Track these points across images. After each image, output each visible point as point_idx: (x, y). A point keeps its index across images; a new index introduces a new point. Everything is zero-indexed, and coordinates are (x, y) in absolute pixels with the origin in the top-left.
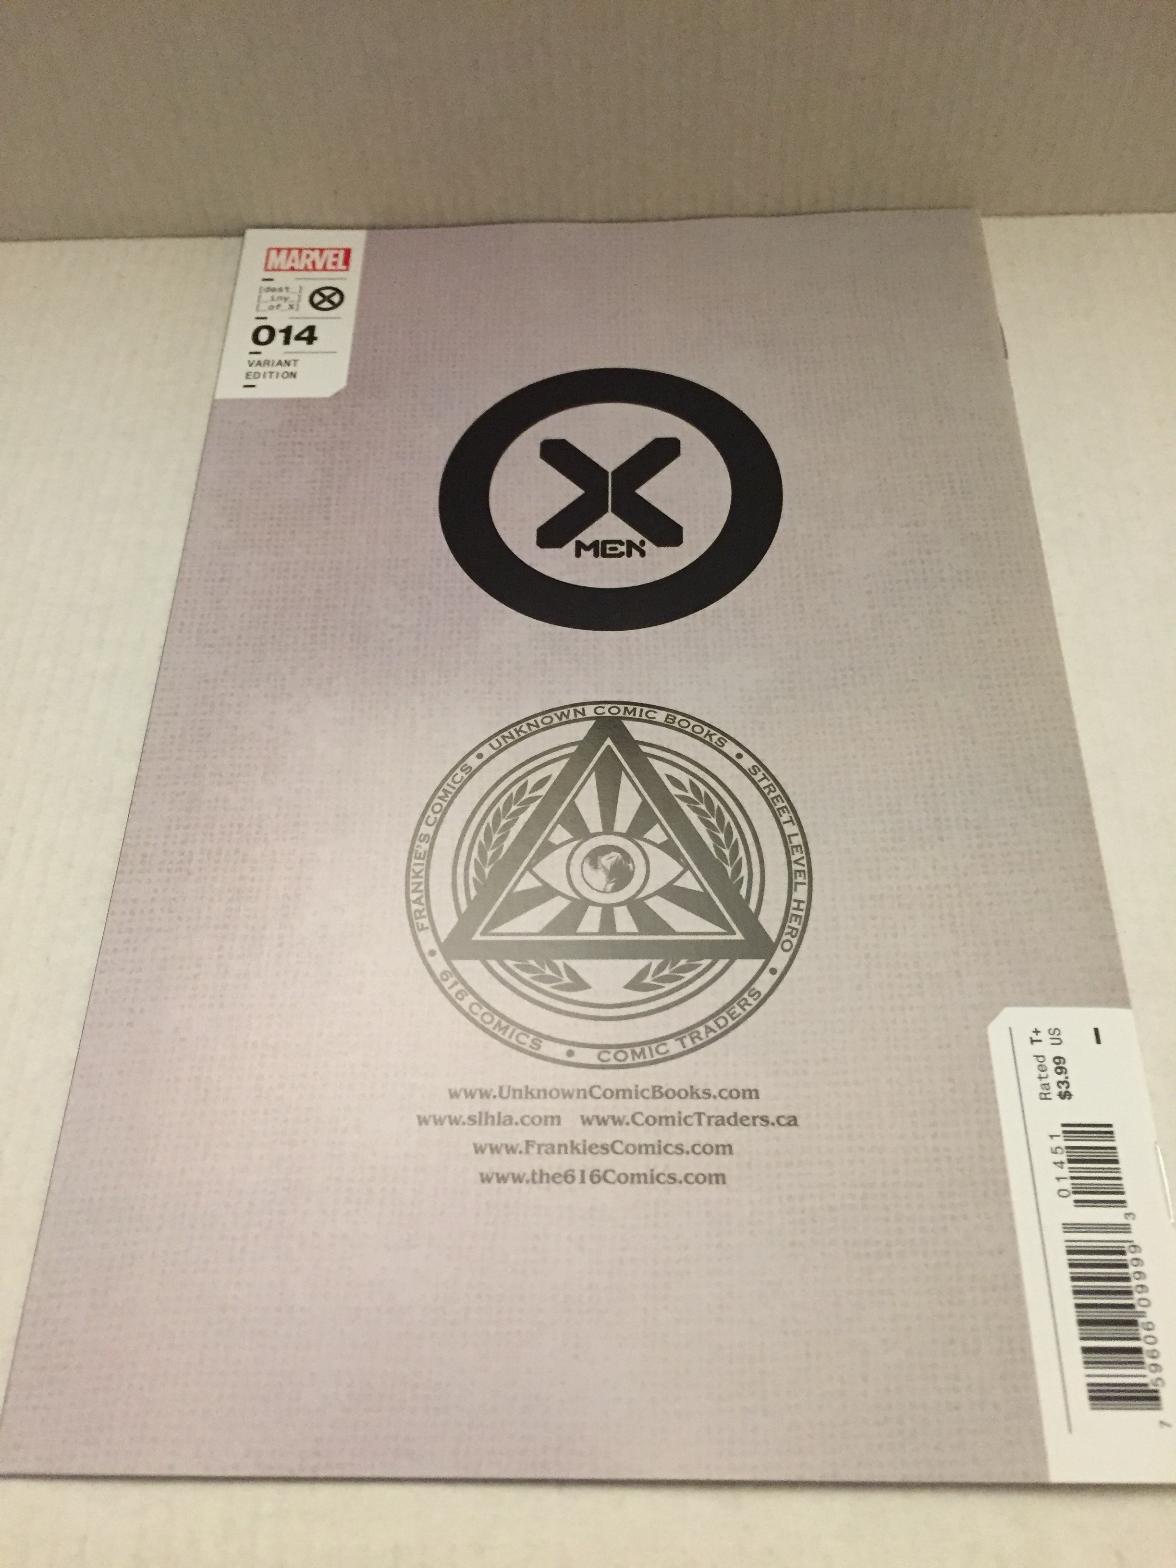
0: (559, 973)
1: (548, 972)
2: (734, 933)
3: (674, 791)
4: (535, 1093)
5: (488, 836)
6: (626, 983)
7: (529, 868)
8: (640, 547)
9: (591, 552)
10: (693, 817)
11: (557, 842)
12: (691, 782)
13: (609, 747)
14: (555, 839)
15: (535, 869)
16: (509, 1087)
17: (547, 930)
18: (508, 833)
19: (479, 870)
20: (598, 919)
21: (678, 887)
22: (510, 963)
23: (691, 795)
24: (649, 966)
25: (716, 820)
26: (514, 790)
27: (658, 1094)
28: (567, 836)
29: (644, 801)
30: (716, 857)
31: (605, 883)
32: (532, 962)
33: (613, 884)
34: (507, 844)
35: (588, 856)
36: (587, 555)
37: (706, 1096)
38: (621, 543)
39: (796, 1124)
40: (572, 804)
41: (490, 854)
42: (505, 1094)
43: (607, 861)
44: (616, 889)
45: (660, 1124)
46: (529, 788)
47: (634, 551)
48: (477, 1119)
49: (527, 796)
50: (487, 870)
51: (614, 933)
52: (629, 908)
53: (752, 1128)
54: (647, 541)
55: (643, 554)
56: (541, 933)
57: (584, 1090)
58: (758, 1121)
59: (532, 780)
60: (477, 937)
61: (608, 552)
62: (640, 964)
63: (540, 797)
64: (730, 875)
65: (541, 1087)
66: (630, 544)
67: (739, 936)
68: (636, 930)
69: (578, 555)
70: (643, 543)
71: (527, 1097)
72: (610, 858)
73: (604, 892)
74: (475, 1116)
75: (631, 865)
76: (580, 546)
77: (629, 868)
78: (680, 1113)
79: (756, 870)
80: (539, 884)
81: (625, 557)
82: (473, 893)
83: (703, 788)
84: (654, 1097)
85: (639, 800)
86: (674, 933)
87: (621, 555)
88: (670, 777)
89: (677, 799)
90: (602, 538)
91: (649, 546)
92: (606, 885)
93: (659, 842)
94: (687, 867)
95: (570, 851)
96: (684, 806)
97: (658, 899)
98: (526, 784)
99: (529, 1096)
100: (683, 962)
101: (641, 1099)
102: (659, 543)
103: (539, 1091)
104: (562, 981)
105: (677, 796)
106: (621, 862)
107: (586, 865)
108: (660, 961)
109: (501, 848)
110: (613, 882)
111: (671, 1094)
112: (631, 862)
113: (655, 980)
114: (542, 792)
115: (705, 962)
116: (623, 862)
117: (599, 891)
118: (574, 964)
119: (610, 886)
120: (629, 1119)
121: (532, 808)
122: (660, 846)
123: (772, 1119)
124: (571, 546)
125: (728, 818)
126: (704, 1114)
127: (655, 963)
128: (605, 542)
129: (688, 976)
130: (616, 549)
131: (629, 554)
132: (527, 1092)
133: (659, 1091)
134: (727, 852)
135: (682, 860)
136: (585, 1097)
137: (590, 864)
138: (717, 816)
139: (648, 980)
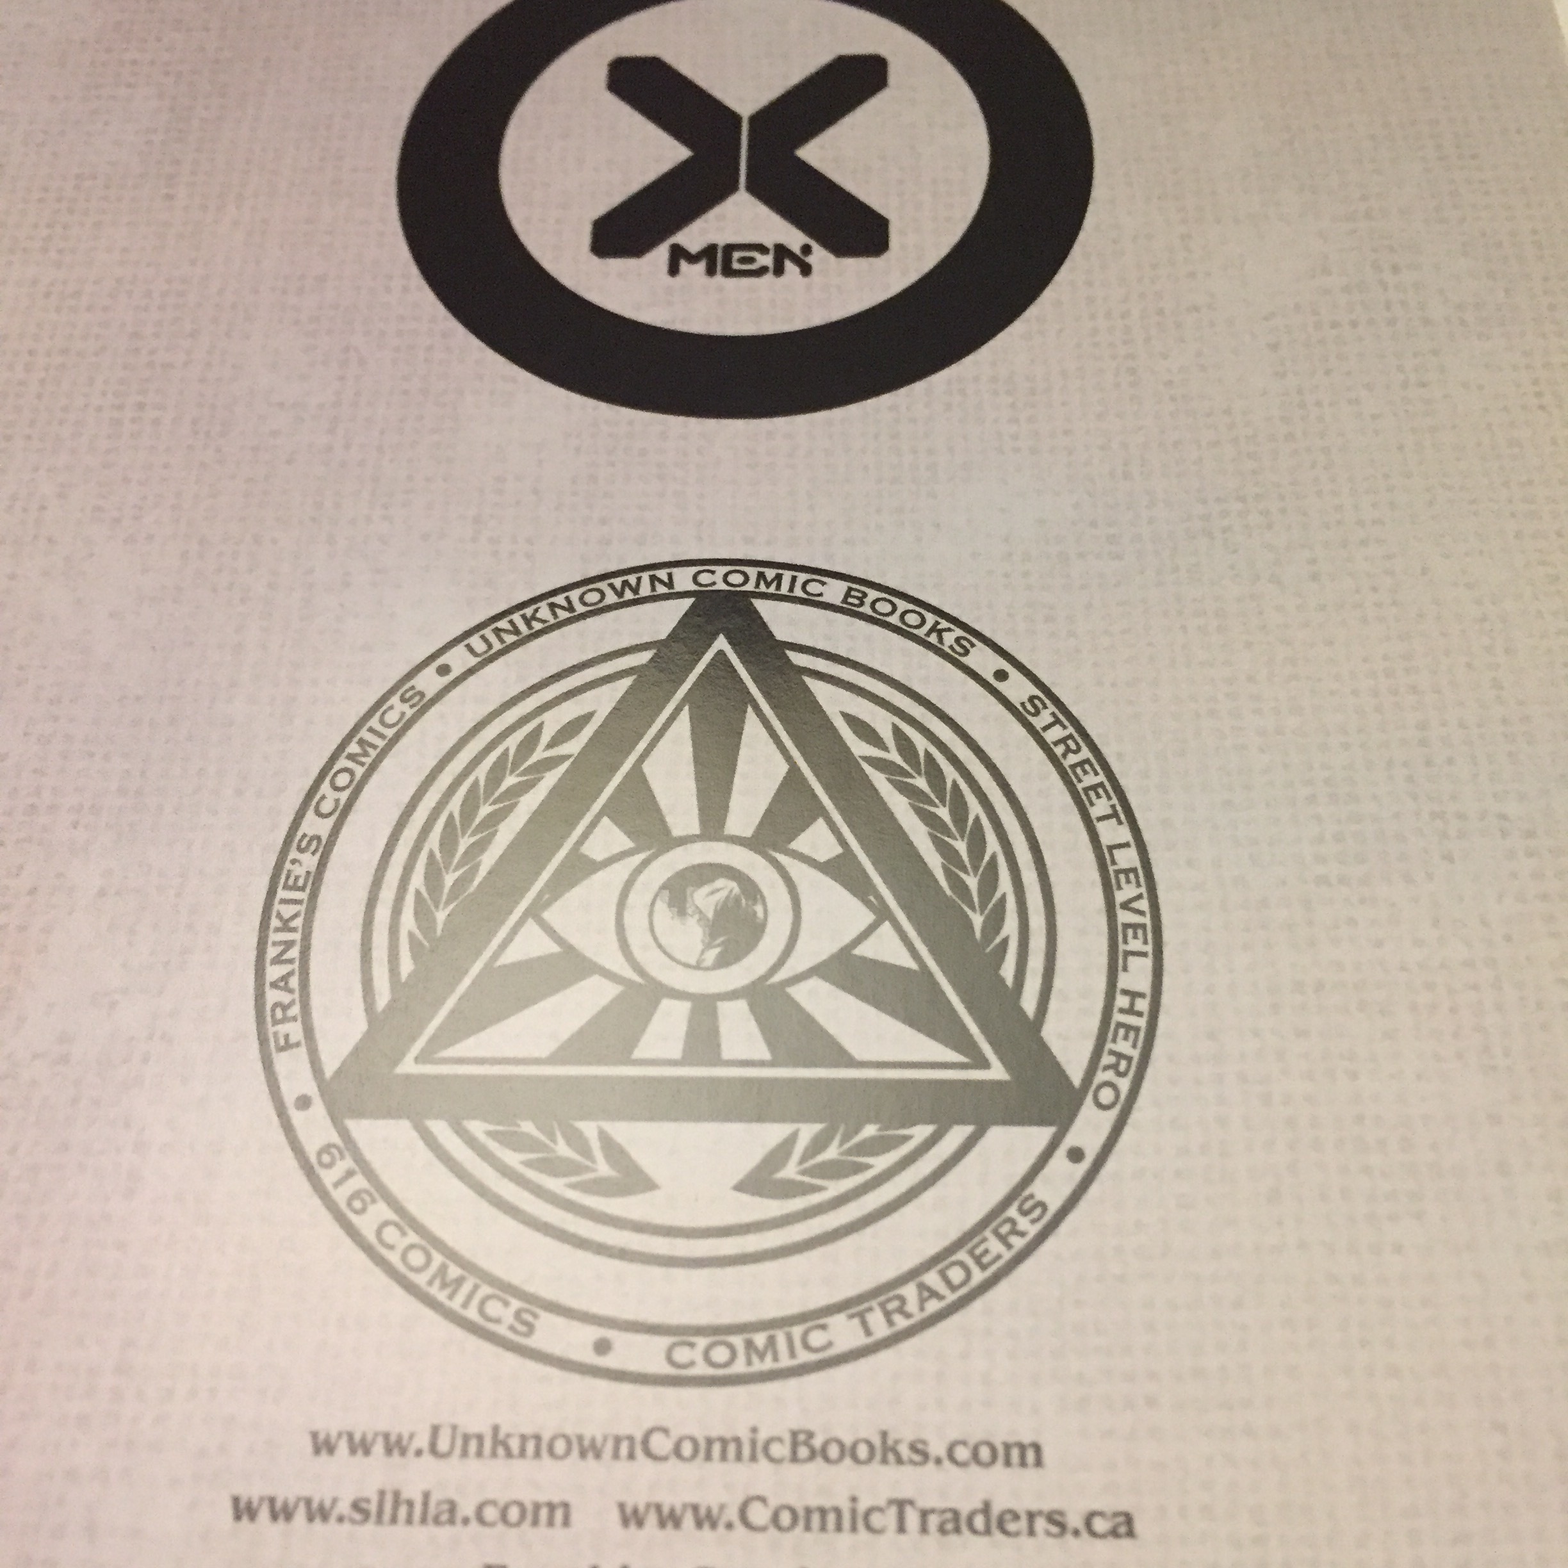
0: (586, 1152)
1: (562, 1149)
2: (985, 1064)
3: (859, 748)
4: (515, 1444)
5: (449, 841)
6: (739, 1176)
7: (534, 912)
8: (802, 257)
9: (701, 266)
10: (899, 805)
11: (599, 855)
12: (896, 730)
13: (721, 653)
14: (595, 849)
15: (546, 915)
16: (454, 1428)
17: (566, 1053)
18: (494, 834)
19: (423, 913)
20: (682, 1028)
21: (864, 960)
22: (477, 1128)
23: (894, 756)
24: (791, 1140)
25: (950, 811)
26: (512, 742)
27: (803, 1452)
28: (620, 841)
29: (794, 769)
30: (949, 892)
31: (700, 947)
32: (528, 1127)
33: (717, 950)
34: (488, 860)
35: (664, 887)
36: (693, 272)
37: (917, 1458)
38: (762, 249)
39: (1131, 1534)
40: (637, 776)
41: (449, 879)
42: (443, 1445)
43: (706, 899)
44: (723, 962)
45: (808, 1528)
46: (545, 738)
47: (789, 265)
48: (373, 1508)
49: (539, 754)
50: (441, 916)
51: (717, 1061)
52: (753, 1008)
53: (1025, 1541)
54: (815, 246)
55: (806, 270)
56: (552, 1060)
57: (631, 1439)
58: (1041, 1524)
59: (553, 721)
60: (408, 1066)
61: (736, 266)
62: (774, 1133)
63: (568, 757)
64: (978, 934)
65: (528, 1430)
66: (782, 252)
67: (997, 1072)
68: (767, 1056)
69: (674, 270)
70: (807, 249)
71: (494, 1454)
72: (712, 893)
73: (698, 967)
74: (368, 1501)
75: (759, 909)
76: (678, 254)
77: (755, 913)
78: (854, 1499)
79: (1037, 921)
80: (555, 948)
81: (769, 277)
82: (407, 966)
83: (921, 743)
84: (794, 1458)
85: (784, 768)
86: (851, 1062)
87: (763, 271)
88: (850, 719)
89: (865, 766)
90: (722, 239)
91: (819, 256)
92: (703, 952)
93: (822, 857)
94: (883, 914)
95: (626, 876)
96: (879, 780)
97: (815, 983)
98: (539, 729)
99: (501, 1451)
100: (870, 1130)
101: (763, 1462)
102: (841, 248)
103: (524, 1438)
104: (594, 1170)
105: (865, 759)
106: (737, 900)
107: (661, 906)
108: (817, 1127)
109: (475, 869)
110: (719, 945)
111: (834, 1451)
112: (760, 901)
113: (804, 1172)
114: (573, 747)
115: (921, 1132)
116: (744, 901)
117: (687, 966)
118: (621, 1131)
119: (712, 955)
120: (732, 1514)
121: (551, 779)
122: (827, 868)
123: (1075, 1520)
124: (661, 254)
125: (975, 808)
126: (911, 1502)
127: (808, 1132)
128: (730, 248)
129: (881, 1162)
130: (751, 260)
131: (779, 270)
132: (496, 1442)
133: (806, 1443)
134: (972, 882)
135: (872, 898)
136: (631, 1456)
137: (671, 905)
138: (951, 804)
139: (790, 1171)
